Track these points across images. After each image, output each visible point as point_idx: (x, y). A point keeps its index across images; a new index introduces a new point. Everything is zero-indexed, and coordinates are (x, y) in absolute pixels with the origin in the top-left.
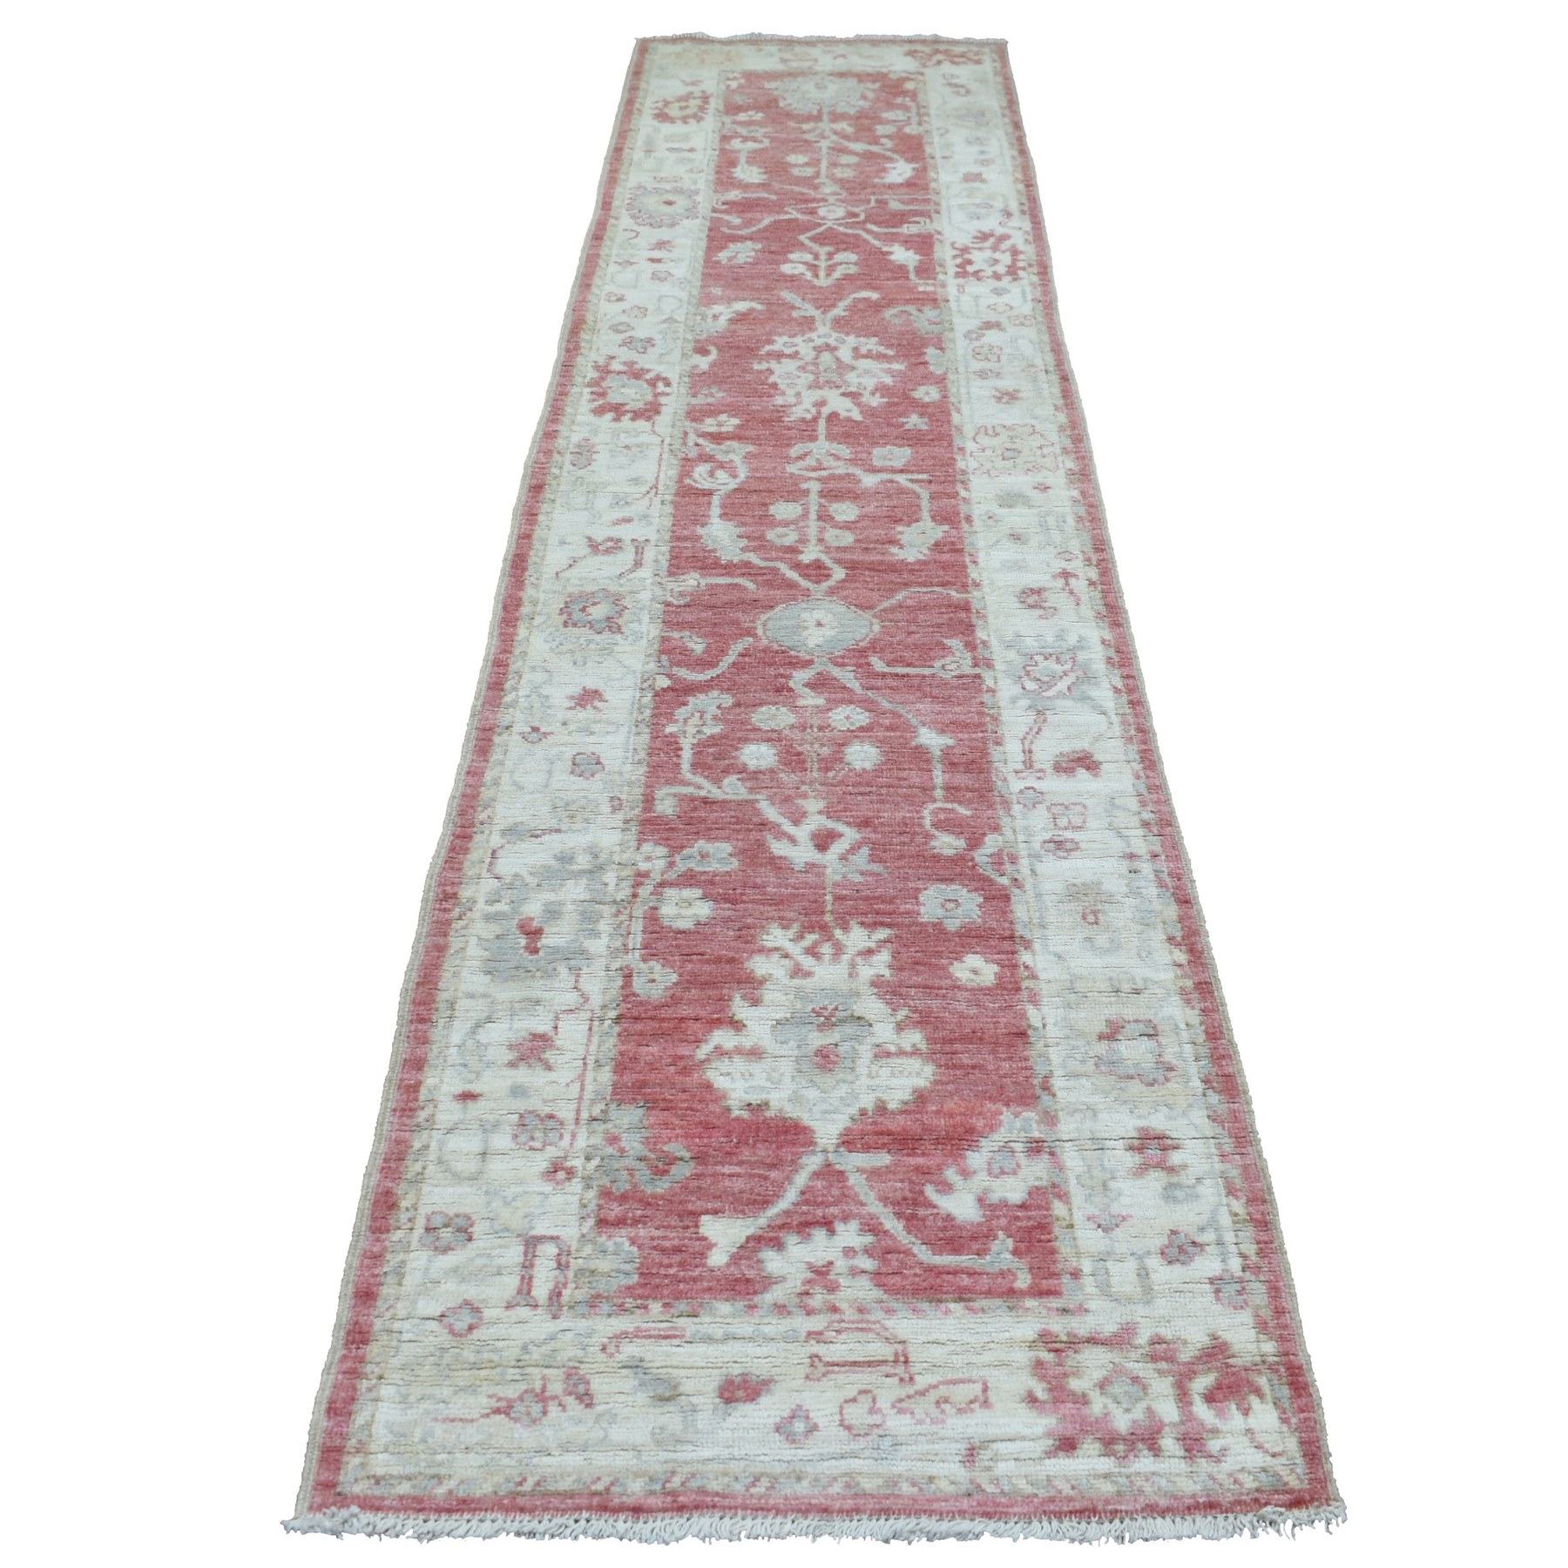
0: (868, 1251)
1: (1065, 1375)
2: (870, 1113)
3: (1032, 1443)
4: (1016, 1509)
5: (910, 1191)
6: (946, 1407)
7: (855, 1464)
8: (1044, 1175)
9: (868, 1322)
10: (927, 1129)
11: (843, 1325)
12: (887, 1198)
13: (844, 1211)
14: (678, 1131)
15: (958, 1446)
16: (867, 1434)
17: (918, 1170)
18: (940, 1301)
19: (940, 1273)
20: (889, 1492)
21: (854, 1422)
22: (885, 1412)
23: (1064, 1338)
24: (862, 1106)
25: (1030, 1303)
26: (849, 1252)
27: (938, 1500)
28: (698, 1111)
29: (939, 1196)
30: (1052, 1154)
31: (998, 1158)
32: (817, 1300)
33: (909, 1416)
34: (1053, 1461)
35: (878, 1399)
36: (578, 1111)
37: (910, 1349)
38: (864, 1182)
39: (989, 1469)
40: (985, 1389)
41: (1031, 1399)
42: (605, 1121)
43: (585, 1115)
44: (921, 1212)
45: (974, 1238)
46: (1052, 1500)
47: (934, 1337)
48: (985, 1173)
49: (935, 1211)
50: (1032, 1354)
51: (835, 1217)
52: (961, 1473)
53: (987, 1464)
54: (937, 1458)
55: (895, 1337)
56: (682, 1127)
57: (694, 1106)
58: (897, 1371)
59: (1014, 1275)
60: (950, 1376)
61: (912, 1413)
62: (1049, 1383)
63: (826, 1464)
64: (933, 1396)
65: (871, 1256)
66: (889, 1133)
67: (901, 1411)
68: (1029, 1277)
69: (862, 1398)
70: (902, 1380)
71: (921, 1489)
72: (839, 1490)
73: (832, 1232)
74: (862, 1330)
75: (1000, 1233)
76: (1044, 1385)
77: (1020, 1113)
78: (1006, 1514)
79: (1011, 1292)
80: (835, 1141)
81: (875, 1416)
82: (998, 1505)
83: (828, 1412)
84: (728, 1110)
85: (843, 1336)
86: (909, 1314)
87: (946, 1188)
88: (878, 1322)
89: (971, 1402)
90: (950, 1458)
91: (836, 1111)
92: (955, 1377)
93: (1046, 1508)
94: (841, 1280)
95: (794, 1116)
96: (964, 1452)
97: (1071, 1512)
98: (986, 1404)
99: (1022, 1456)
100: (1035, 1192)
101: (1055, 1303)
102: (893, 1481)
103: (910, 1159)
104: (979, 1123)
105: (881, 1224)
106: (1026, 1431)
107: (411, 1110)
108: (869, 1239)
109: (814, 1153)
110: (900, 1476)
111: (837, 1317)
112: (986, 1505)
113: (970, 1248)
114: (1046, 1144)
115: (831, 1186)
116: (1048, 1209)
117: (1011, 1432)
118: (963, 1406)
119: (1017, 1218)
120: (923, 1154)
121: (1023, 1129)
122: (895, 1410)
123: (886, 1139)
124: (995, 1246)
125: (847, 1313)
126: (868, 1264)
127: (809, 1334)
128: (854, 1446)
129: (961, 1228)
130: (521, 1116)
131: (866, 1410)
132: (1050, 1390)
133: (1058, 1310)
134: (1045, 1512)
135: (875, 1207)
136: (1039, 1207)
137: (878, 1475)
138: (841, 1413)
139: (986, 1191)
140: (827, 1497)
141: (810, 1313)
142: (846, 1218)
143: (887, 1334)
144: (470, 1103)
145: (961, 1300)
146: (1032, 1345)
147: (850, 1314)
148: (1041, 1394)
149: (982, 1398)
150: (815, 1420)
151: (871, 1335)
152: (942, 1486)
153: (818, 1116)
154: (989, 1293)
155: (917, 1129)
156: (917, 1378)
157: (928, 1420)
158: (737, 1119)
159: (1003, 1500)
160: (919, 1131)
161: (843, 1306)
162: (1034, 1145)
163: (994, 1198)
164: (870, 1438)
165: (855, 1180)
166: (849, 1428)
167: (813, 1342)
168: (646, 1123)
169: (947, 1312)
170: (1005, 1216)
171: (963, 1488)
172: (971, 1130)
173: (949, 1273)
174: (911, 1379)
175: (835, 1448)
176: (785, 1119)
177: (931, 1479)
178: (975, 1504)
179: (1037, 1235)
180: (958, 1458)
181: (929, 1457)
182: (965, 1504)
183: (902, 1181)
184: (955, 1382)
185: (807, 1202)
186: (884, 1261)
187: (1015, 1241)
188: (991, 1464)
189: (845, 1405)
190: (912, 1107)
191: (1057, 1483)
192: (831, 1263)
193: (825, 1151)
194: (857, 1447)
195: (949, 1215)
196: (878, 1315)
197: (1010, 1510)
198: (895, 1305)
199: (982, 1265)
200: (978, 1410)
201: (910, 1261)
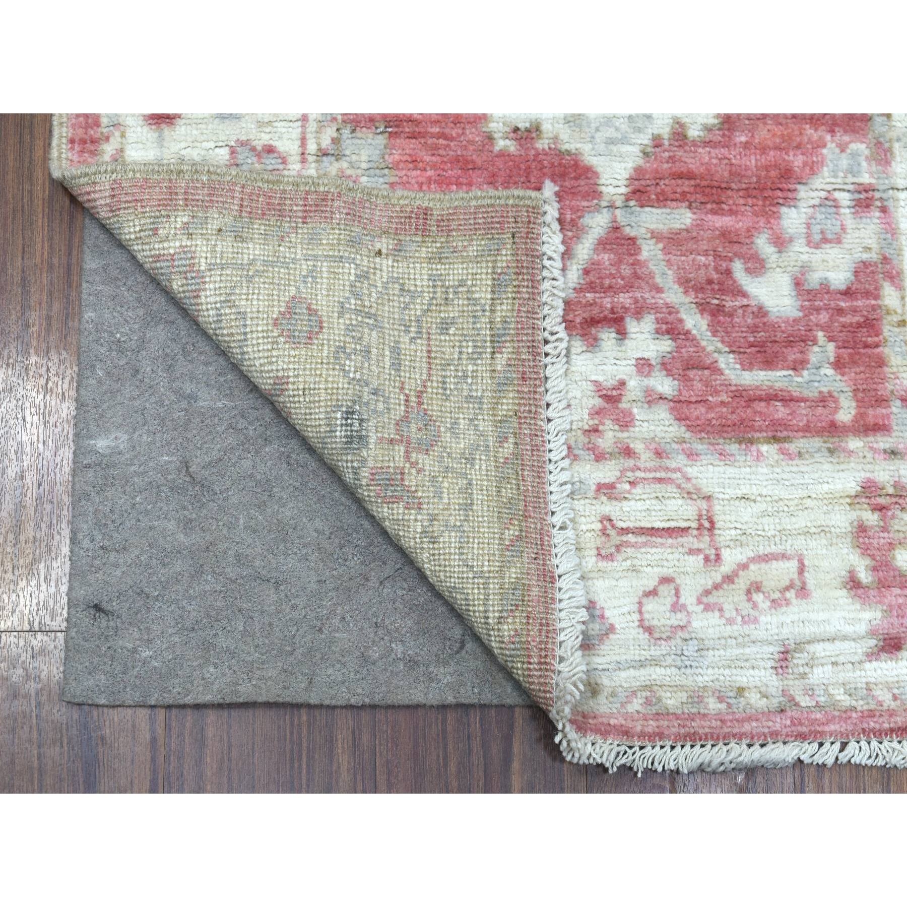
0: (666, 366)
1: (891, 546)
2: (666, 143)
3: (853, 644)
4: (832, 727)
5: (716, 269)
6: (758, 597)
7: (656, 674)
8: (873, 243)
9: (667, 469)
10: (736, 174)
11: (640, 474)
12: (688, 281)
13: (636, 301)
14: (430, 173)
15: (772, 649)
16: (669, 638)
17: (726, 236)
18: (751, 442)
19: (751, 400)
20: (694, 710)
21: (655, 622)
22: (690, 608)
23: (891, 491)
24: (656, 132)
25: (854, 443)
26: (643, 366)
27: (749, 719)
28: (452, 139)
29: (749, 279)
30: (884, 210)
31: (819, 216)
32: (609, 438)
33: (717, 614)
34: (875, 664)
35: (682, 592)
36: (303, 140)
37: (717, 508)
38: (660, 256)
39: (803, 676)
40: (801, 570)
41: (853, 584)
42: (338, 157)
43: (312, 147)
44: (730, 303)
45: (789, 343)
46: (871, 714)
47: (744, 490)
48: (803, 241)
49: (745, 302)
50: (853, 515)
51: (626, 310)
52: (774, 683)
53: (801, 670)
54: (748, 664)
55: (699, 490)
56: (434, 167)
57: (447, 131)
58: (702, 546)
59: (836, 401)
60: (762, 550)
61: (721, 610)
62: (873, 557)
63: (623, 674)
64: (742, 583)
65: (669, 373)
66: (689, 176)
67: (708, 608)
68: (854, 404)
69: (664, 590)
70: (707, 559)
71: (729, 706)
72: (639, 708)
73: (622, 334)
74: (660, 480)
75: (820, 334)
76: (868, 561)
77: (847, 144)
78: (822, 733)
79: (833, 429)
80: (623, 190)
81: (679, 615)
82: (814, 722)
83: (625, 610)
84: (490, 138)
85: (638, 490)
86: (714, 459)
87: (757, 266)
88: (679, 470)
89: (787, 589)
90: (762, 663)
91: (624, 140)
92: (768, 550)
93: (865, 726)
94: (635, 411)
95: (571, 147)
96: (777, 656)
97: (892, 730)
98: (803, 591)
99: (841, 659)
100: (863, 269)
101: (883, 442)
102: (697, 697)
103: (715, 218)
104: (797, 161)
105: (681, 321)
106: (849, 629)
107: (93, 142)
108: (666, 345)
109: (598, 209)
110: (705, 688)
111: (630, 463)
112: (801, 724)
113: (785, 360)
114: (877, 195)
115: (620, 261)
116: (877, 297)
117: (831, 630)
118: (777, 595)
119: (840, 311)
120: (731, 212)
121: (851, 171)
122: (702, 607)
123: (687, 186)
124: (815, 355)
125: (643, 457)
126: (665, 385)
127: (600, 487)
128: (655, 652)
129: (774, 327)
130: (233, 152)
131: (669, 607)
132: (875, 569)
133: (885, 451)
134: (864, 730)
135: (674, 295)
136: (867, 294)
137: (681, 687)
138: (640, 612)
139: (805, 269)
140: (626, 716)
141: (600, 457)
142: (639, 313)
143: (689, 486)
144: (166, 130)
145: (775, 439)
146: (854, 500)
147: (646, 458)
148: (864, 577)
149: (798, 583)
150: (611, 621)
151: (671, 488)
152: (753, 701)
153: (602, 147)
154: (807, 430)
155: (723, 172)
156: (725, 554)
157: (739, 618)
158: (502, 154)
159: (819, 716)
160: (726, 174)
161: (638, 447)
162: (863, 196)
163: (814, 280)
164: (673, 642)
165: (649, 251)
166: (649, 630)
167: (604, 498)
168: (389, 159)
169: (759, 456)
170: (827, 308)
171: (775, 703)
172: (787, 174)
173: (761, 399)
174: (718, 556)
175: (635, 654)
176: (560, 154)
177: (741, 691)
178: (788, 722)
179: (863, 335)
180: (771, 663)
181: (739, 663)
182: (778, 723)
183: (706, 253)
184: (766, 558)
185: (591, 287)
186: (685, 379)
187: (838, 347)
188: (807, 670)
189: (645, 600)
190: (717, 137)
191: (877, 692)
192: (623, 383)
193: (612, 206)
194: (658, 653)
195: (760, 308)
196: (679, 461)
197: (827, 729)
198: (699, 447)
199: (799, 385)
200: (794, 601)
201: (718, 381)
